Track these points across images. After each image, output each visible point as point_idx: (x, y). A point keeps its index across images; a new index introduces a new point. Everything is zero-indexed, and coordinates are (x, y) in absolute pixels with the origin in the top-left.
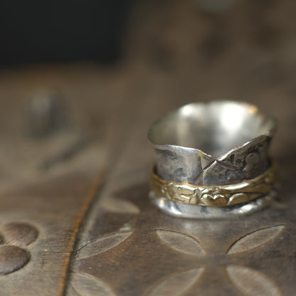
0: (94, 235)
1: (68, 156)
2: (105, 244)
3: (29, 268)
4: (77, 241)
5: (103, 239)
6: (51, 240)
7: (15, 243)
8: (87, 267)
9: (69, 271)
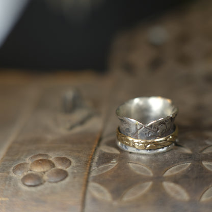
0: (98, 164)
1: (82, 123)
2: (104, 169)
3: (68, 179)
4: (91, 167)
5: (103, 166)
6: (78, 166)
7: (60, 167)
8: (96, 180)
9: (87, 182)
